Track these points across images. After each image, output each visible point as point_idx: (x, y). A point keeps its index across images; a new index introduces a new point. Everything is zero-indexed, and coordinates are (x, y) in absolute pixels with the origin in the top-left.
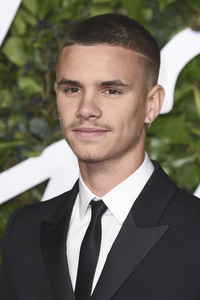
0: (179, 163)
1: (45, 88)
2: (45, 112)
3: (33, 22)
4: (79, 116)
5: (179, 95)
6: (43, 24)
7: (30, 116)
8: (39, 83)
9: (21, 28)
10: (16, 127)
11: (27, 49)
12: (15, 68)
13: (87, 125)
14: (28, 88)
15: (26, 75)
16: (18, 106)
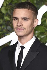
0: (42, 37)
1: (11, 19)
2: (11, 25)
3: (8, 3)
4: (17, 26)
5: (42, 21)
6: (10, 4)
7: (7, 25)
8: (9, 18)
9: (5, 5)
10: (4, 28)
11: (6, 10)
12: (3, 14)
13: (19, 28)
14: (7, 19)
15: (6, 16)
16: (4, 23)
